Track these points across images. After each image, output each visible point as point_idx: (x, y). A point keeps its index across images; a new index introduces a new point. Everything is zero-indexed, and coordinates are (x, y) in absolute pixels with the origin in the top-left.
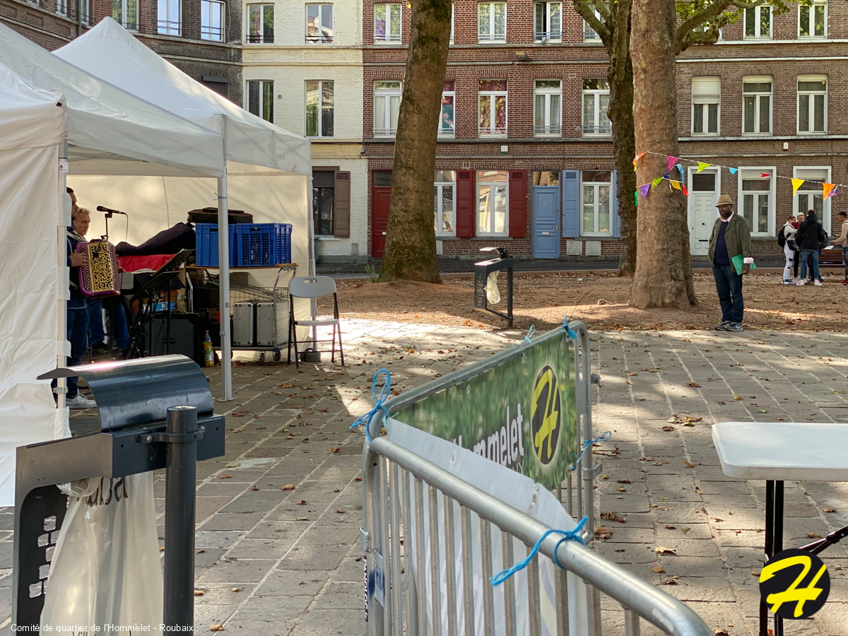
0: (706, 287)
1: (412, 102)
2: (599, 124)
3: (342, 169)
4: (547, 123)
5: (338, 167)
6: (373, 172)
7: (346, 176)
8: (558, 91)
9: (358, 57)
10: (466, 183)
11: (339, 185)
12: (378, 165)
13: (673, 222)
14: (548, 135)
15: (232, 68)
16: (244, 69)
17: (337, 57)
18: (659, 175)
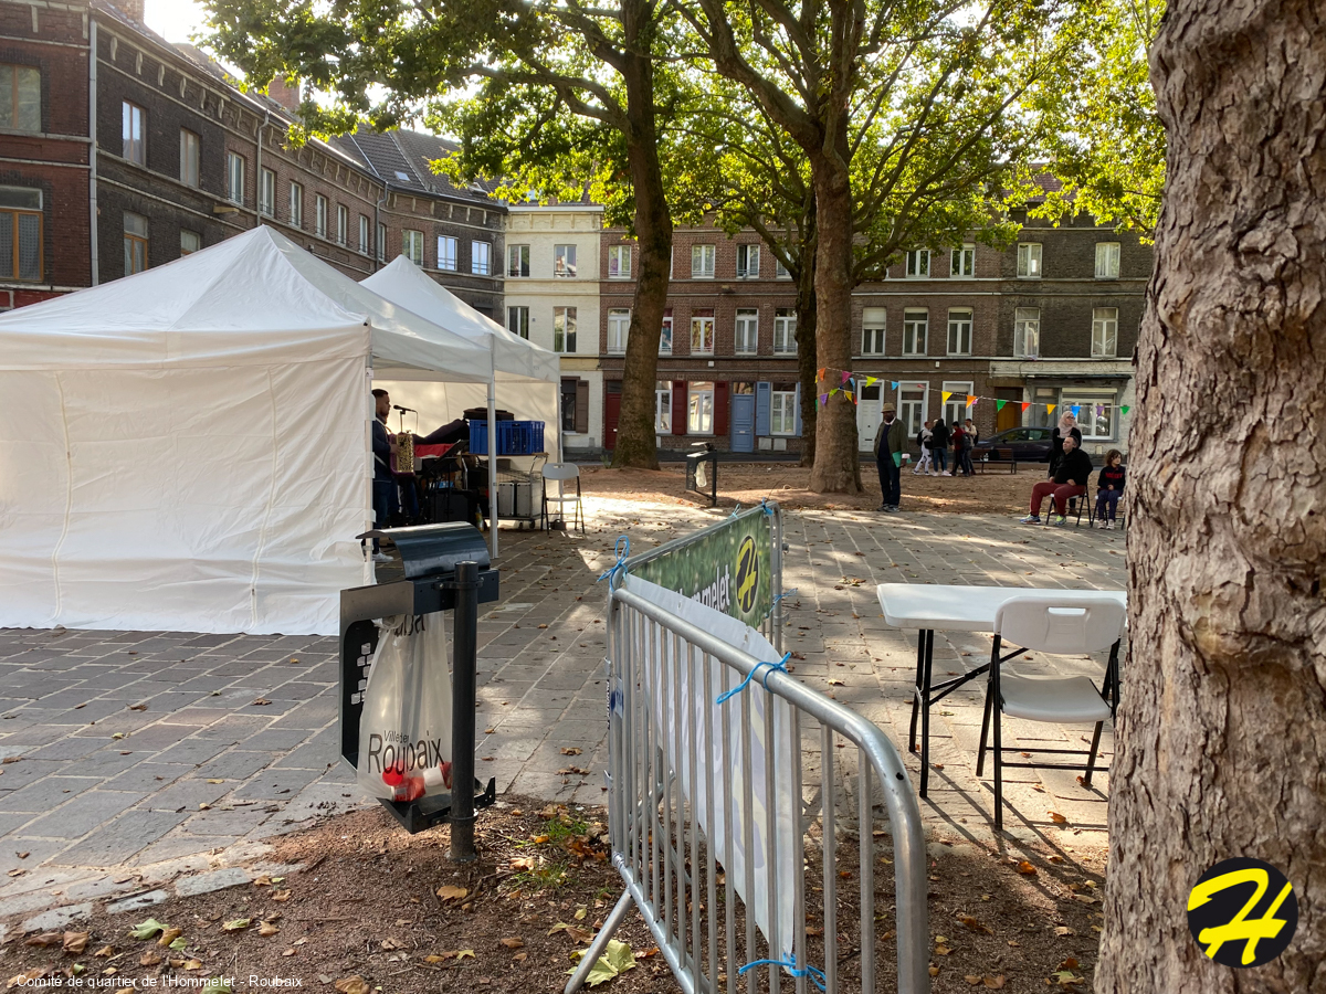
0: (870, 477)
1: (639, 325)
2: (787, 346)
3: (584, 379)
4: (746, 343)
5: (580, 377)
6: (607, 382)
7: (586, 384)
8: (755, 318)
9: (596, 289)
10: (679, 390)
11: (580, 390)
12: (611, 376)
13: (846, 424)
14: (746, 353)
15: (496, 297)
16: (506, 298)
17: (579, 289)
18: (835, 387)
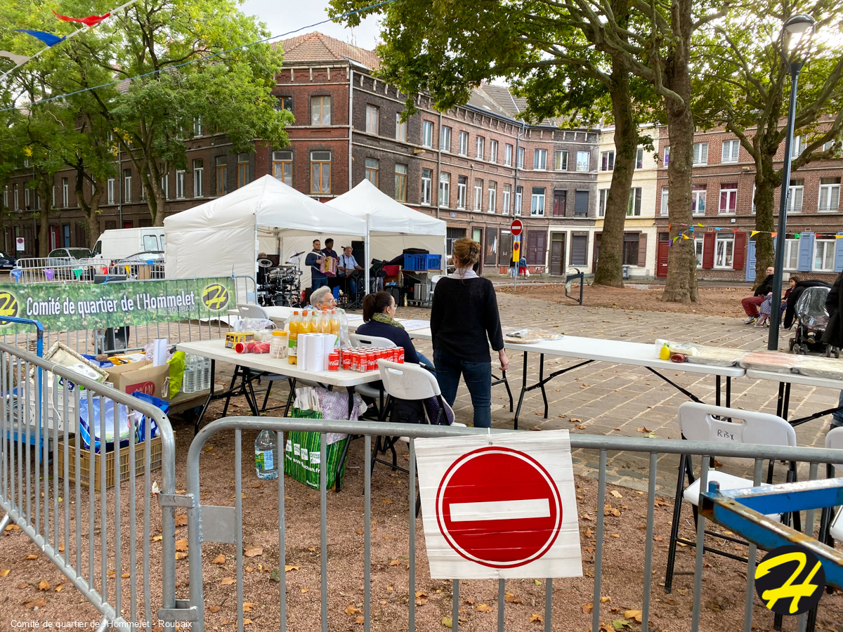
3: (643, 232)
5: (641, 231)
6: (659, 234)
7: (645, 236)
9: (655, 175)
10: (709, 240)
11: (641, 241)
12: (662, 230)
15: (592, 184)
16: (598, 185)
17: (644, 175)
